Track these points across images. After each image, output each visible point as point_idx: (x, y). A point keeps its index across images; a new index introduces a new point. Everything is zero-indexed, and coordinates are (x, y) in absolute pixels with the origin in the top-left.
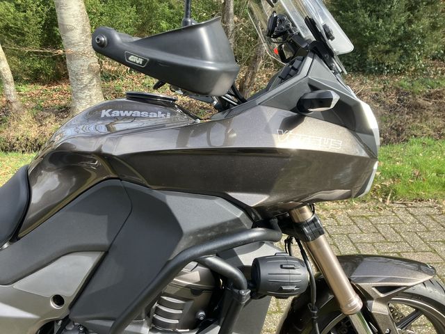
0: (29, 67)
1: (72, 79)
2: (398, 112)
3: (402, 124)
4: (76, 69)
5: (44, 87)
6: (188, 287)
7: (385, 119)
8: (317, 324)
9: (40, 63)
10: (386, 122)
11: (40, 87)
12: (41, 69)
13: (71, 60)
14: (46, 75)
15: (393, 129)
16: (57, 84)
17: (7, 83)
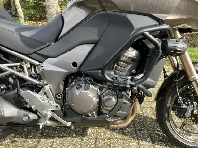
0: (29, 13)
1: (49, 17)
2: (194, 37)
3: (196, 42)
4: (51, 13)
5: (35, 22)
6: (130, 58)
7: (188, 40)
8: (177, 87)
9: (34, 12)
10: (188, 41)
11: (33, 22)
12: (34, 14)
13: (48, 9)
14: (36, 17)
15: (192, 45)
16: (41, 21)
17: (21, 18)
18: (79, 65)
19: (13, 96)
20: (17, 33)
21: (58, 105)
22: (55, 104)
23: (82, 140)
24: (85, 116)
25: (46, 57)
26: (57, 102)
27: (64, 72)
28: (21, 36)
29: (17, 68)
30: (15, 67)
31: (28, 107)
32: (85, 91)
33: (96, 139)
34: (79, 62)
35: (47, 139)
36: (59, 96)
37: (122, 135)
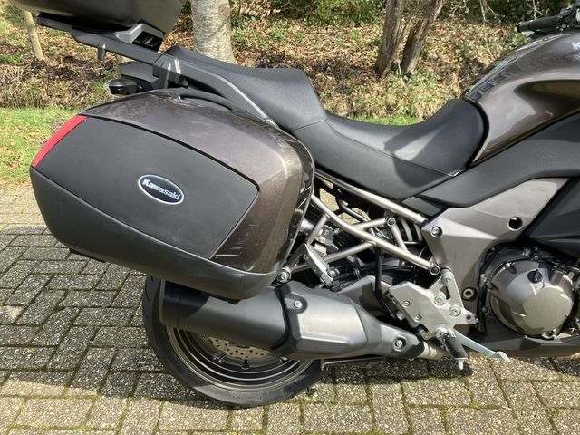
18: (525, 223)
19: (360, 294)
20: (388, 153)
21: (470, 314)
22: (465, 312)
23: (467, 385)
24: (529, 336)
25: (443, 206)
26: (466, 308)
27: (488, 240)
28: (396, 159)
29: (376, 231)
30: (372, 230)
31: (400, 319)
32: (552, 286)
33: (500, 382)
34: (528, 217)
35: (385, 383)
36: (468, 293)
37: (554, 372)
